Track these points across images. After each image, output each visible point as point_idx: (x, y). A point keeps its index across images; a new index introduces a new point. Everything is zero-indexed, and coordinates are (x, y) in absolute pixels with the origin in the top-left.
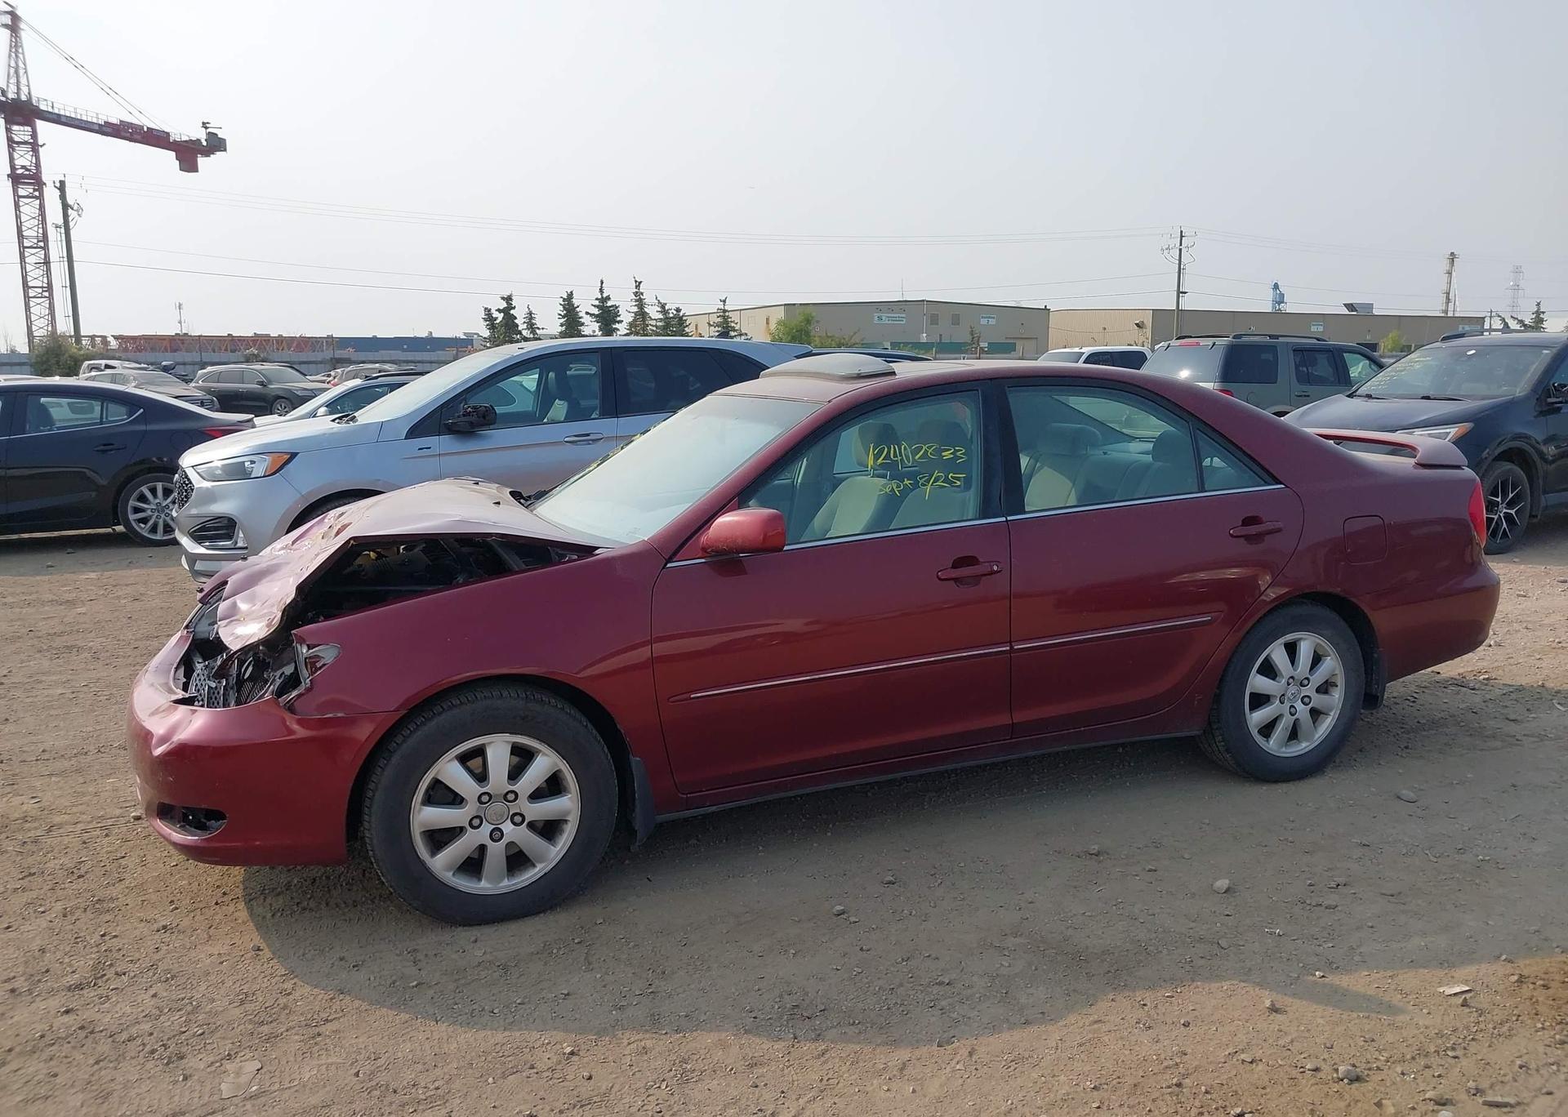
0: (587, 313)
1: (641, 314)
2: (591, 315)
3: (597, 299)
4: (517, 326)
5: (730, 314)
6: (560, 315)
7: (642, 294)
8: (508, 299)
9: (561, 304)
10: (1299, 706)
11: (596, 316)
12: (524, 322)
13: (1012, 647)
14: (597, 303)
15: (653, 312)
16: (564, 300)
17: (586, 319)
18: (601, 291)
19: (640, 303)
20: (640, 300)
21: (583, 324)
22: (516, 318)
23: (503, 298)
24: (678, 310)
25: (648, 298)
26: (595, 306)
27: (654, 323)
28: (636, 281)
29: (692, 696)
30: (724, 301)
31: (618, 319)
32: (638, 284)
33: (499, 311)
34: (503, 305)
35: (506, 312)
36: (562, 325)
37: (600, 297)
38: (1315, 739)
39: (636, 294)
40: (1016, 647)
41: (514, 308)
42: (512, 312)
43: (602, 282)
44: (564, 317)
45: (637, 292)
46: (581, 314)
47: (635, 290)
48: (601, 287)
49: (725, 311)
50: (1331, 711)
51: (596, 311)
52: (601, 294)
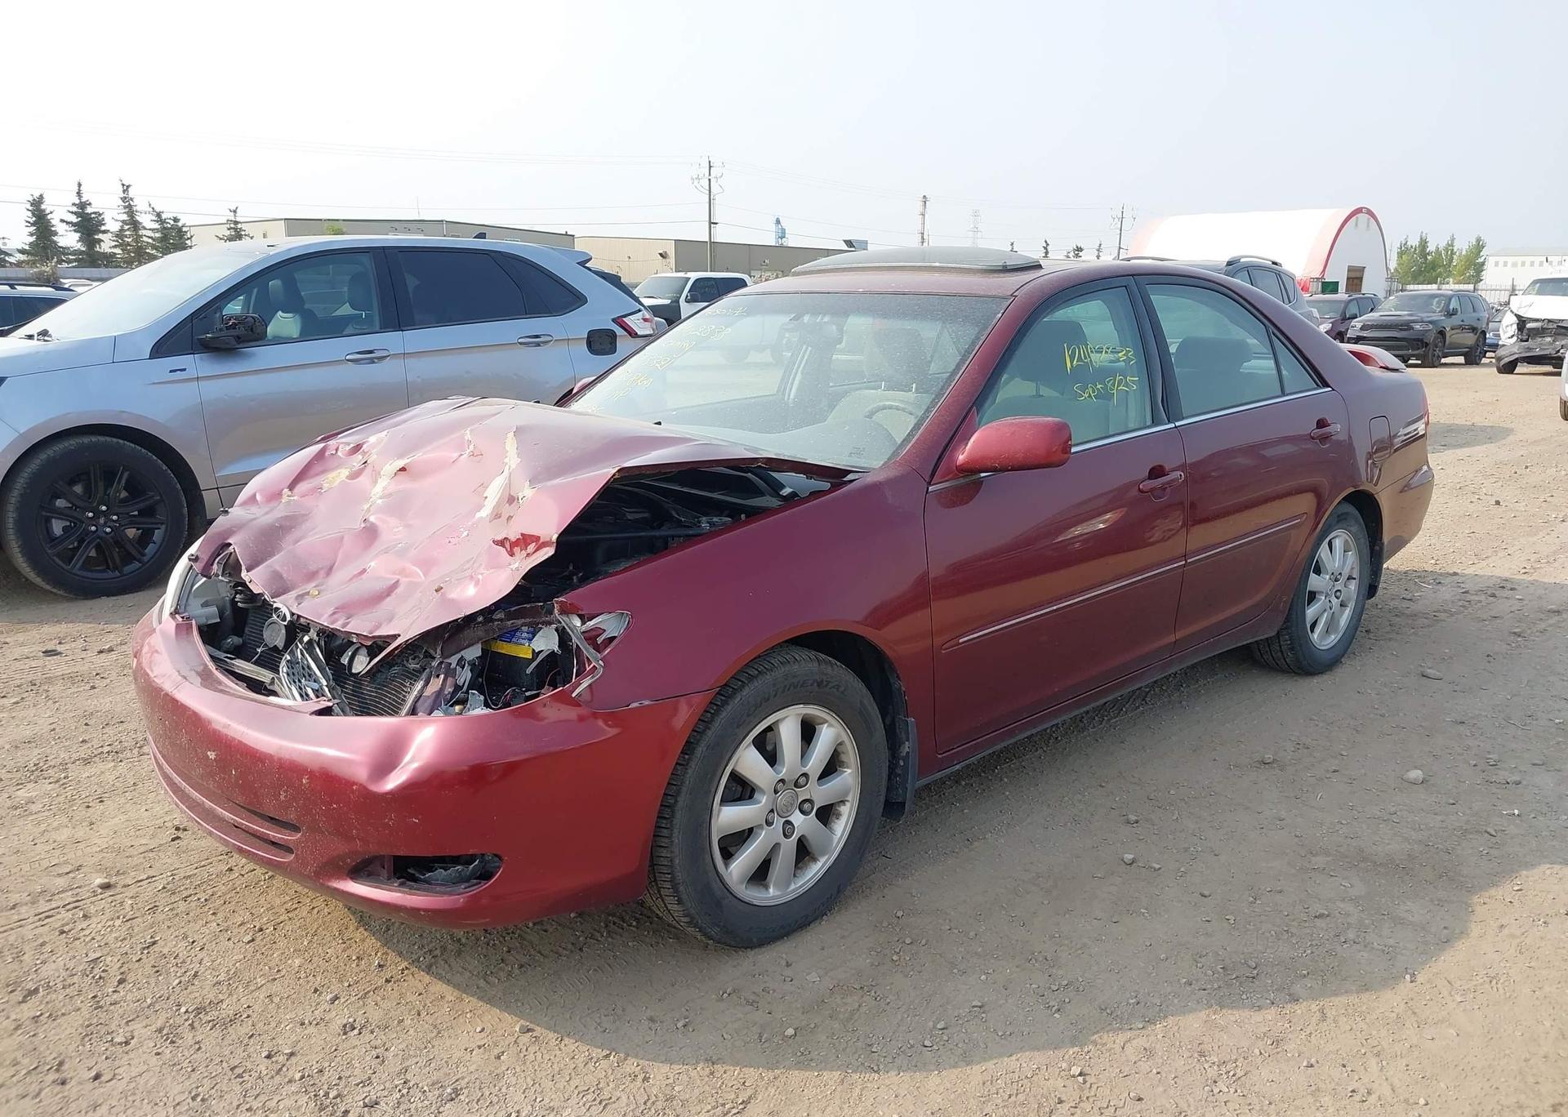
0: (62, 221)
1: (132, 223)
2: (68, 223)
3: (74, 204)
5: (244, 226)
6: (29, 222)
7: (132, 199)
9: (28, 210)
11: (74, 224)
14: (75, 209)
15: (147, 221)
16: (32, 204)
17: (60, 228)
18: (79, 194)
19: (130, 210)
20: (130, 206)
21: (59, 233)
24: (176, 220)
25: (140, 205)
26: (72, 213)
27: (150, 234)
28: (123, 185)
29: (961, 641)
30: (235, 212)
31: (103, 228)
32: (126, 188)
36: (31, 235)
37: (77, 202)
38: (1341, 628)
39: (124, 199)
43: (80, 185)
44: (33, 225)
45: (125, 198)
46: (53, 222)
47: (122, 195)
48: (79, 190)
49: (236, 223)
50: (1350, 602)
51: (74, 219)
52: (80, 199)
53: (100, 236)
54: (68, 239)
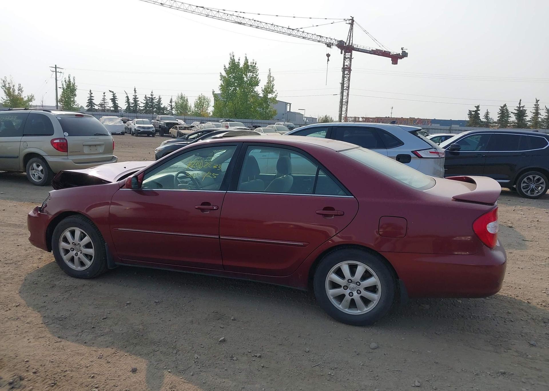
0: (512, 112)
1: (537, 113)
2: (513, 113)
3: (517, 107)
4: (479, 117)
6: (499, 113)
7: (538, 105)
8: (478, 107)
9: (500, 109)
10: (355, 293)
11: (516, 113)
12: (484, 116)
13: (219, 237)
14: (517, 108)
15: (543, 112)
16: (501, 107)
17: (512, 115)
18: (520, 104)
19: (537, 109)
20: (537, 107)
21: (510, 117)
22: (479, 114)
23: (476, 107)
25: (541, 106)
26: (516, 110)
28: (536, 100)
29: (119, 229)
31: (526, 115)
32: (537, 101)
33: (473, 111)
34: (475, 109)
35: (476, 112)
36: (498, 117)
37: (519, 106)
38: (364, 310)
39: (535, 105)
40: (221, 237)
41: (479, 110)
42: (478, 112)
43: (521, 100)
44: (500, 114)
45: (536, 104)
46: (509, 113)
48: (520, 102)
50: (375, 300)
51: (516, 112)
52: (520, 105)
53: (526, 118)
54: (513, 118)
